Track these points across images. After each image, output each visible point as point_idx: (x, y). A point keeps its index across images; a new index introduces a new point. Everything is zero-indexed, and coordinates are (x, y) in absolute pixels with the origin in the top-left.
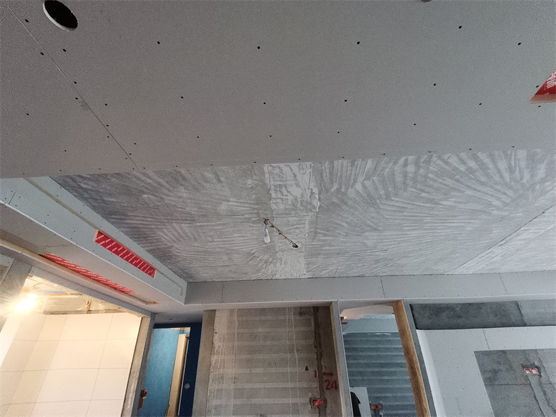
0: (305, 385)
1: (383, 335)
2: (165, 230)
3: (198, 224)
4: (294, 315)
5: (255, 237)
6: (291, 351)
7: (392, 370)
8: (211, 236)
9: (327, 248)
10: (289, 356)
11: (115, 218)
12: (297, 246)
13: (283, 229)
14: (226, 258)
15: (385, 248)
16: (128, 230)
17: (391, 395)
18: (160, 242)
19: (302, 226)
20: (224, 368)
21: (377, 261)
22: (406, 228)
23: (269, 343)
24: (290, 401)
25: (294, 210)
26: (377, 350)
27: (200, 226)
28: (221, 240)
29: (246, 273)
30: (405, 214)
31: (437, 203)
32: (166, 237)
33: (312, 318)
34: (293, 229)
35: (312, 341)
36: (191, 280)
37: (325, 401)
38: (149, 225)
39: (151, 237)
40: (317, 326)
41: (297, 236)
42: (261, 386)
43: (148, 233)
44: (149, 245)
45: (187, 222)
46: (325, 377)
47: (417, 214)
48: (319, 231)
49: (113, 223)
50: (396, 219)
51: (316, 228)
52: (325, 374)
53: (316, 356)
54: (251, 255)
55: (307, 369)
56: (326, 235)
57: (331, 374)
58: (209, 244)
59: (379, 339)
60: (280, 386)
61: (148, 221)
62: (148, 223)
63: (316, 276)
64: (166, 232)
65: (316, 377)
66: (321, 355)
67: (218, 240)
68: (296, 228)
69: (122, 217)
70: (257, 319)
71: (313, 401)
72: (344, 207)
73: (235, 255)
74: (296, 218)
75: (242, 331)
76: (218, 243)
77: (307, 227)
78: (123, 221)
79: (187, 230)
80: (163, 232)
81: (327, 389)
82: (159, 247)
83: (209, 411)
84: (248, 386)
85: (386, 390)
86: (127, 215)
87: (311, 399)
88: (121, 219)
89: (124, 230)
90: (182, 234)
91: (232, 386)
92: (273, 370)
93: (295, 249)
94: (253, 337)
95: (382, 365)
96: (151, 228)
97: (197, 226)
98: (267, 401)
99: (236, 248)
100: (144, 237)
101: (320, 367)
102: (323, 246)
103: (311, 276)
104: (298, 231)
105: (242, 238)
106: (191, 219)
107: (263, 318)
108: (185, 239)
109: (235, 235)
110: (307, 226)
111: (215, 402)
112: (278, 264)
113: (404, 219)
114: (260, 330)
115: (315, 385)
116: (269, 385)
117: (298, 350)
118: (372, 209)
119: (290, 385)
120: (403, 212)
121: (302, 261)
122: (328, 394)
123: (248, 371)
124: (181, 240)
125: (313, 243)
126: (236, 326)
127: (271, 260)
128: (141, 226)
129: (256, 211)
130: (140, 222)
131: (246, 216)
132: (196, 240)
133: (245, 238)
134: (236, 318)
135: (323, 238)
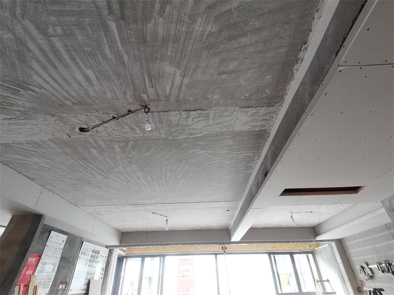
5: (93, 95)
8: (68, 35)
9: (94, 151)
15: (111, 177)
25: (170, 126)
31: (181, 179)
41: (114, 130)
48: (131, 143)
51: (136, 141)
56: (124, 147)
72: (175, 150)
76: (41, 41)
93: (77, 130)
97: (102, 20)
105: (81, 80)
109: (89, 72)
113: (161, 174)
118: (173, 161)
121: (39, 138)
125: (101, 143)
127: (16, 108)
129: (163, 99)
131: (151, 90)
135: (116, 146)
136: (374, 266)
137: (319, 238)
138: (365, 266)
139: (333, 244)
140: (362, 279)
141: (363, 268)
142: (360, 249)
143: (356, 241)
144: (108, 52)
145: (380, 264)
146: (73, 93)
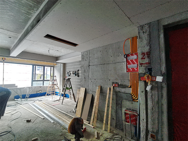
136: (71, 73)
137: (57, 62)
138: (69, 72)
139: (62, 65)
140: (67, 76)
141: (68, 73)
142: (70, 67)
143: (70, 65)
145: (73, 72)
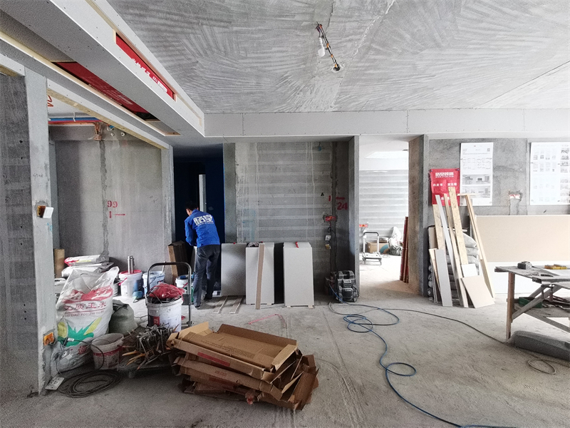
0: (320, 206)
1: (381, 173)
2: (191, 36)
3: (235, 29)
4: (313, 149)
5: (297, 53)
6: (310, 181)
7: (382, 199)
8: (245, 50)
9: (371, 72)
10: (307, 184)
11: (131, 14)
12: (338, 69)
13: (333, 42)
14: (253, 82)
15: (434, 73)
16: (145, 33)
17: (376, 218)
18: (183, 54)
19: (358, 37)
20: (248, 194)
21: (415, 91)
22: (471, 46)
23: (289, 174)
24: (307, 217)
25: (359, 10)
26: (372, 184)
27: (236, 32)
28: (257, 55)
29: (269, 104)
30: (482, 25)
31: (526, 11)
32: (191, 47)
33: (331, 152)
34: (346, 41)
35: (329, 173)
36: (208, 111)
37: (336, 217)
38: (173, 26)
39: (173, 46)
40: (335, 159)
41: (344, 53)
42: (283, 207)
43: (170, 39)
44: (169, 58)
45: (222, 24)
46: (338, 201)
47: (494, 27)
48: (374, 46)
49: (128, 22)
50: (468, 32)
51: (372, 41)
52: (338, 198)
53: (331, 185)
54: (283, 79)
55: (322, 195)
56: (378, 52)
57: (343, 198)
58: (240, 61)
59: (375, 175)
60: (298, 207)
61: (172, 20)
62: (172, 23)
63: (342, 109)
64: (194, 40)
65: (330, 200)
66: (336, 184)
67: (253, 55)
68: (350, 40)
69: (142, 12)
70: (277, 152)
71: (325, 217)
72: (421, 9)
73: (265, 79)
74: (355, 24)
75: (263, 163)
76: (251, 61)
77: (363, 40)
78: (142, 19)
79: (219, 37)
80: (189, 39)
81: (338, 209)
82: (181, 62)
83: (240, 224)
84: (270, 207)
85: (373, 214)
86: (146, 9)
87: (324, 216)
88: (141, 15)
89: (141, 33)
90: (212, 44)
91: (257, 207)
92: (292, 195)
93: (335, 71)
94: (275, 169)
95: (374, 196)
96: (175, 33)
97: (233, 32)
98: (288, 217)
99: (271, 68)
100: (165, 47)
101: (334, 193)
102: (368, 68)
103: (336, 109)
104: (349, 45)
105: (281, 54)
106: (226, 20)
107: (283, 152)
108: (213, 52)
109: (274, 49)
110: (364, 38)
111: (243, 218)
112: (308, 93)
113: (475, 33)
114: (281, 162)
115: (329, 206)
116: (289, 207)
117: (315, 180)
118: (450, 15)
119: (307, 206)
120: (482, 22)
121: (337, 89)
122: (339, 213)
123: (270, 196)
124: (209, 52)
125: (360, 65)
126: (257, 159)
127: (302, 87)
128: (163, 28)
129: (311, 10)
130: (162, 21)
131: (297, 18)
132: (226, 53)
133: (285, 54)
134: (256, 152)
135: (373, 57)
144: (257, 36)
146: (294, 62)
